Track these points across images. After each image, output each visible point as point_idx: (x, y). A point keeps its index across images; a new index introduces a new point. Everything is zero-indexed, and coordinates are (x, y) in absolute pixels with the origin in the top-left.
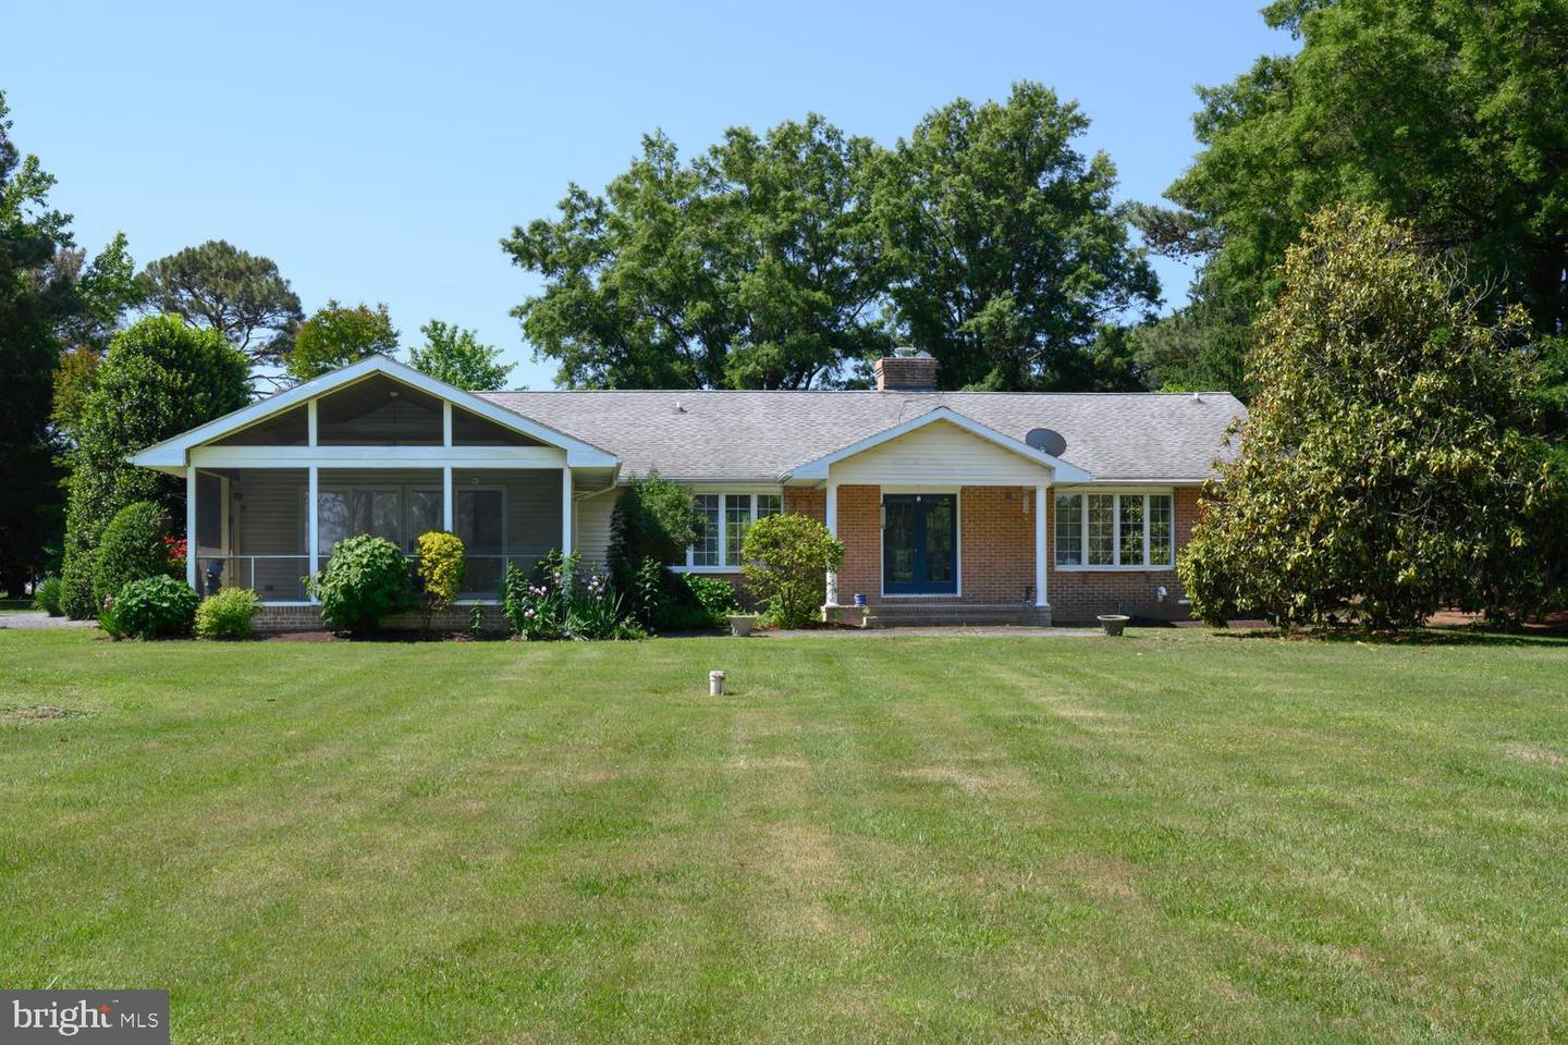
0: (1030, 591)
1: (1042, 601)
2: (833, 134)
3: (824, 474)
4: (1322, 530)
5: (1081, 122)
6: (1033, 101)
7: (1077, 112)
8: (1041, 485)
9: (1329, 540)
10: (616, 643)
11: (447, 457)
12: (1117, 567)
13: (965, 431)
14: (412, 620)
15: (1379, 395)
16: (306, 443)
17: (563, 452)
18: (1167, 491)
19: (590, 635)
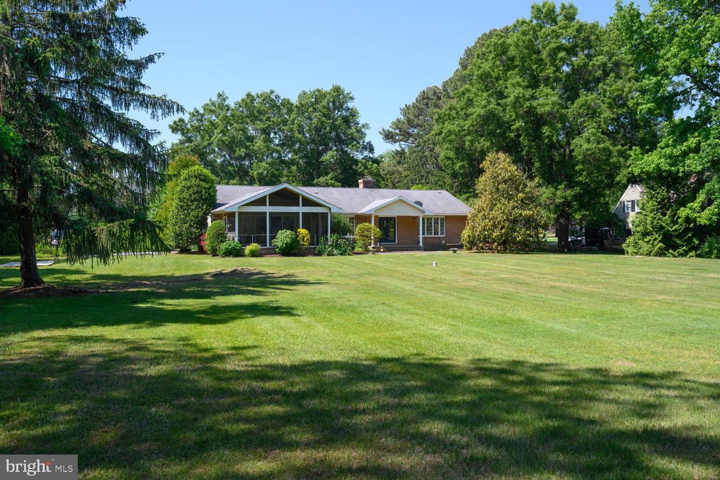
0: (418, 242)
1: (421, 244)
2: (277, 97)
3: (373, 212)
4: (502, 229)
5: (352, 98)
6: (337, 90)
7: (351, 95)
8: (421, 216)
9: (503, 231)
10: (347, 257)
11: (301, 209)
12: (433, 236)
13: (404, 202)
14: (296, 251)
15: (510, 198)
16: (266, 205)
17: (330, 209)
18: (444, 217)
19: (341, 254)
